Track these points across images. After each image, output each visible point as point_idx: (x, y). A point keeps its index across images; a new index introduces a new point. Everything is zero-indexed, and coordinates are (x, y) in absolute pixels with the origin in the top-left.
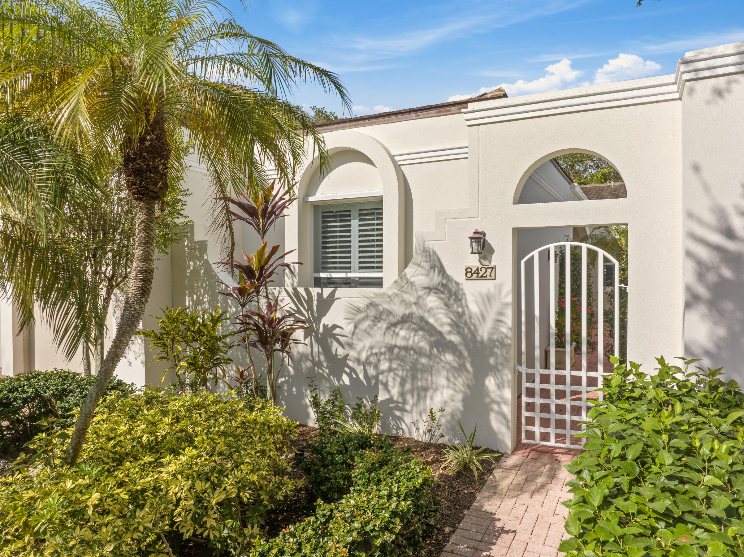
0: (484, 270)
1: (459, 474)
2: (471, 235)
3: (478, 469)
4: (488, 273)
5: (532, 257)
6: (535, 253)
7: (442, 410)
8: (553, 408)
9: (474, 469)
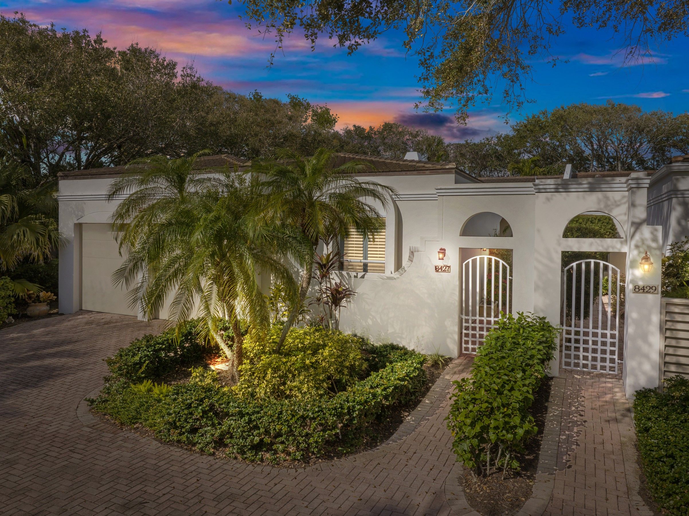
0: (445, 268)
1: (433, 366)
2: (439, 250)
3: (442, 363)
4: (447, 269)
5: (469, 262)
6: (470, 260)
7: (423, 337)
8: (478, 336)
9: (440, 363)
